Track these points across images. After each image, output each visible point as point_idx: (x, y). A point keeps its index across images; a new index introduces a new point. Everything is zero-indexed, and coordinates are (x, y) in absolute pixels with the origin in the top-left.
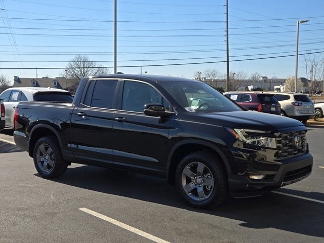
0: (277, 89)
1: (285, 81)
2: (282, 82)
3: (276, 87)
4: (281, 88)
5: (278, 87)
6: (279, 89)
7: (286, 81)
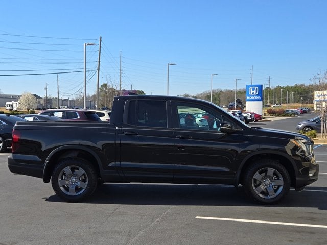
0: (9, 105)
1: (19, 97)
2: (15, 98)
3: (8, 103)
4: (14, 105)
5: (11, 103)
6: (12, 106)
7: (21, 98)
